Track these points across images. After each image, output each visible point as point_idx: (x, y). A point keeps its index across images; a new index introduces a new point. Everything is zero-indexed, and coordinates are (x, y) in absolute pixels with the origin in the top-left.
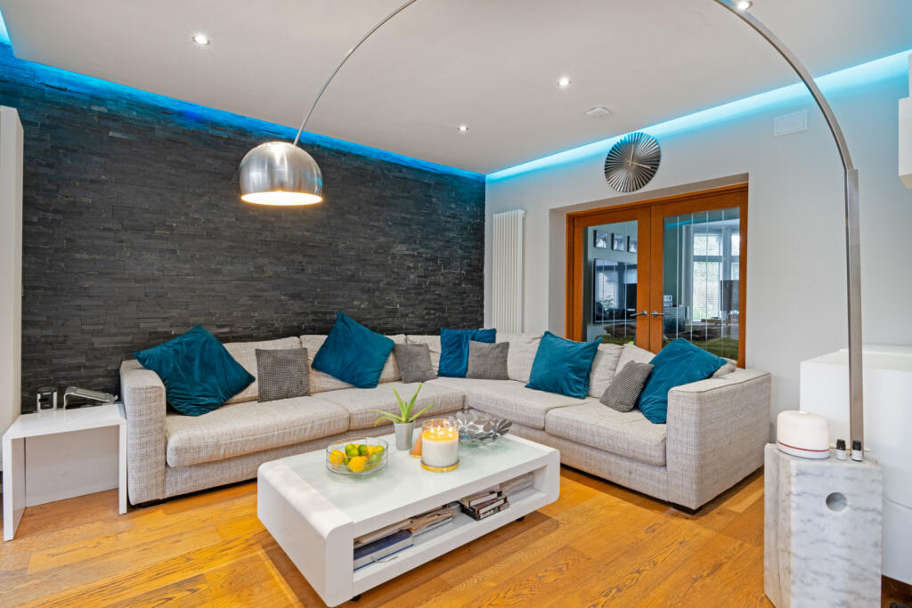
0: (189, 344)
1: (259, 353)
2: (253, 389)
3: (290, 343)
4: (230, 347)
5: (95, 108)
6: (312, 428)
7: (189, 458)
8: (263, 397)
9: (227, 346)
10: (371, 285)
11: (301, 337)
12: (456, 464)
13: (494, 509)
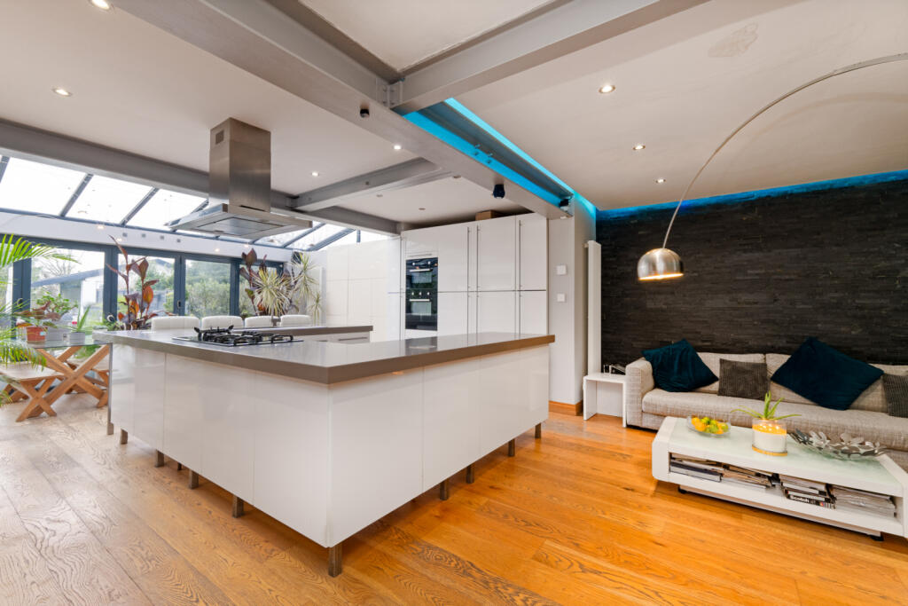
0: (674, 350)
1: (722, 362)
2: (715, 386)
3: (755, 358)
4: (702, 356)
5: (632, 222)
6: (734, 416)
7: (651, 409)
8: (721, 392)
9: (701, 355)
10: (866, 311)
11: (767, 355)
12: (785, 453)
13: (810, 500)
